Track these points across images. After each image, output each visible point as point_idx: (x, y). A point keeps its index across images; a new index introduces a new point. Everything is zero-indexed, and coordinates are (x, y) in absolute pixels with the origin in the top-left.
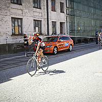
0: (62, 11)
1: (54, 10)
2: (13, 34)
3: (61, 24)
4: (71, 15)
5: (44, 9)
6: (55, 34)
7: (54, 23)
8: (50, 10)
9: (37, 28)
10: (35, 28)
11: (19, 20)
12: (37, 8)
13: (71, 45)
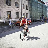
0: (27, 9)
1: (24, 8)
2: (7, 18)
4: (31, 11)
5: (20, 8)
7: (24, 14)
8: (22, 8)
10: (16, 16)
11: (10, 12)
12: (17, 7)
13: (30, 22)
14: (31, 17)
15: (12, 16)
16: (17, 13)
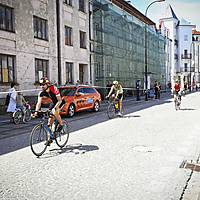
0: (82, 46)
1: (69, 43)
3: (82, 66)
4: (98, 53)
5: (53, 41)
6: (71, 83)
7: (70, 66)
8: (62, 43)
9: (41, 73)
10: (37, 73)
11: (10, 59)
12: (41, 39)
13: (97, 101)
14: (99, 78)
15: (19, 75)
16: (40, 62)
